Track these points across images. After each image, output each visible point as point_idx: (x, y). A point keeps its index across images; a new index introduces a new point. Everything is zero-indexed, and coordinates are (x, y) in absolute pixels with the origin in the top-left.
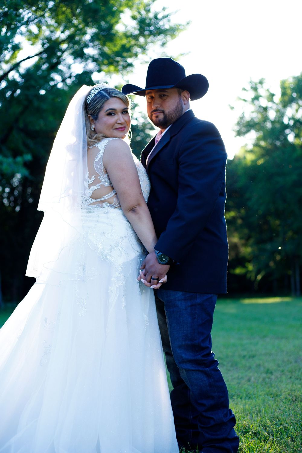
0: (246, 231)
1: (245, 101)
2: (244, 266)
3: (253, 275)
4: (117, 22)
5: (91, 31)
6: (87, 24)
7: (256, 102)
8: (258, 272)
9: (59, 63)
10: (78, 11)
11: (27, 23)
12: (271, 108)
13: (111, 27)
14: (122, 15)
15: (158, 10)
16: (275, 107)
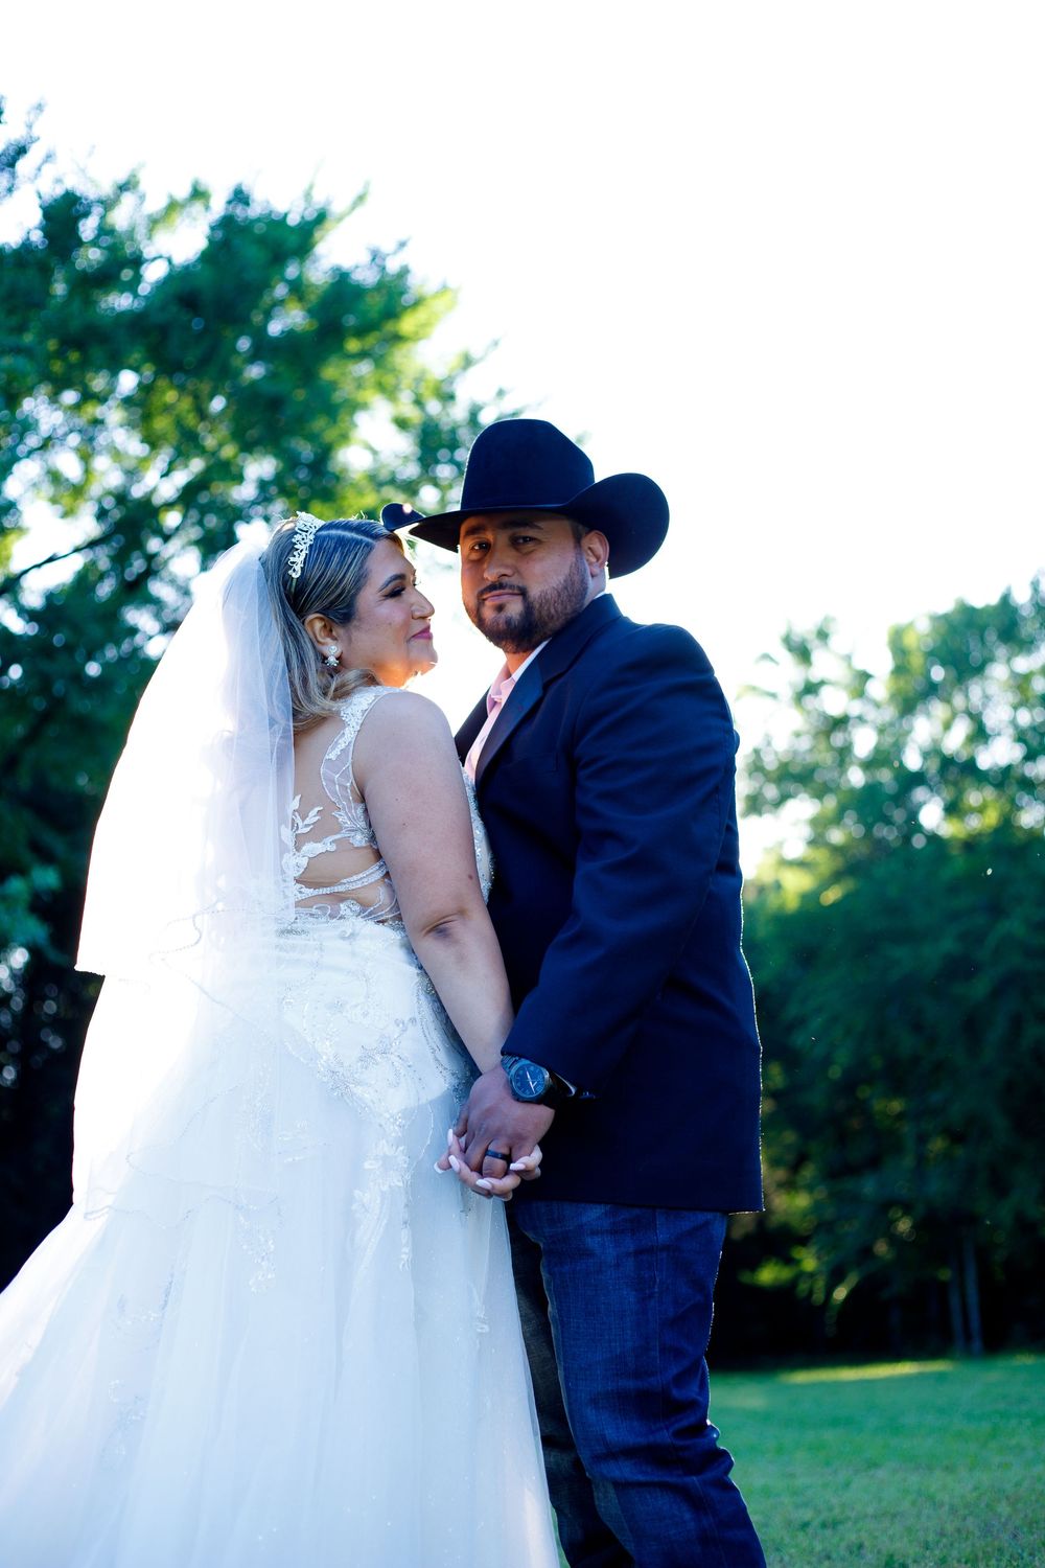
0: (790, 1137)
1: (774, 696)
2: (789, 1261)
3: (820, 1284)
4: (345, 438)
5: (260, 467)
6: (247, 447)
7: (809, 700)
8: (836, 1276)
9: (151, 572)
10: (218, 404)
11: (46, 444)
12: (861, 719)
13: (324, 454)
14: (361, 419)
15: (479, 399)
16: (872, 714)
